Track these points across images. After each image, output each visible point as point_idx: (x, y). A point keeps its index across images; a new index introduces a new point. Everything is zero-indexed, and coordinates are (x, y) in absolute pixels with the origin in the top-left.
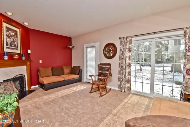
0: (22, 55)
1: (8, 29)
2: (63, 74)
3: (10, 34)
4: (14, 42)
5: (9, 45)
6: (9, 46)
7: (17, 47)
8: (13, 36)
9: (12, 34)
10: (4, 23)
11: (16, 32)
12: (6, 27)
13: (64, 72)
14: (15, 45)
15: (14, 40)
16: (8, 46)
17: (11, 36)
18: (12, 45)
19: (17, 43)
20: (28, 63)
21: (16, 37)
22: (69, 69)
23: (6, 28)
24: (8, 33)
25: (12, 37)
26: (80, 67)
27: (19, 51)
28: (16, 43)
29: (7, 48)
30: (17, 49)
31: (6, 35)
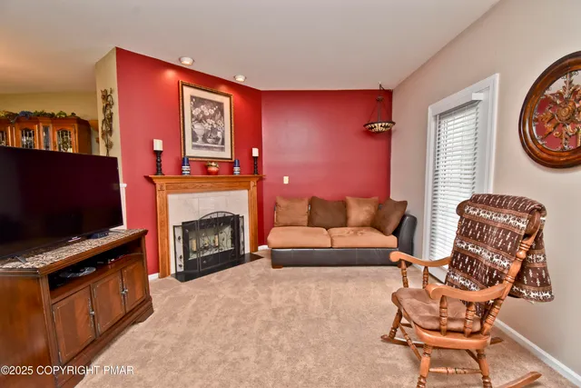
0: (235, 162)
1: (197, 102)
2: (345, 224)
3: (202, 112)
4: (214, 130)
5: (200, 139)
6: (199, 142)
7: (223, 143)
8: (212, 117)
9: (208, 111)
10: (185, 88)
11: (220, 105)
12: (192, 97)
13: (347, 218)
14: (217, 139)
15: (215, 126)
16: (196, 144)
17: (205, 118)
18: (209, 140)
19: (223, 134)
20: (252, 184)
21: (220, 119)
22: (367, 208)
23: (192, 100)
24: (196, 112)
25: (208, 120)
26: (405, 203)
27: (227, 154)
28: (219, 134)
29: (194, 146)
30: (223, 149)
31: (192, 116)
